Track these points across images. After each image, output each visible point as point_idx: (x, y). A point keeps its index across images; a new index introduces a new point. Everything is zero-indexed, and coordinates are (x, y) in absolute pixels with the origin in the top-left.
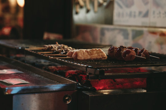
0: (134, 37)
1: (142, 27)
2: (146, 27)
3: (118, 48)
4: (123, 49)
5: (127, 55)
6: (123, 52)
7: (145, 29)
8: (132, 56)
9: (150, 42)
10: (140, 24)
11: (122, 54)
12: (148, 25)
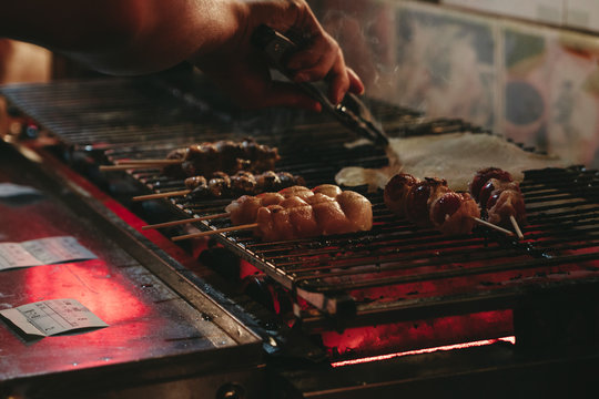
0: (511, 60)
1: (540, 24)
2: (553, 26)
3: (419, 185)
4: (435, 191)
5: (448, 216)
6: (433, 205)
7: (550, 35)
8: (465, 219)
9: (568, 85)
10: (533, 14)
11: (431, 211)
12: (559, 20)
